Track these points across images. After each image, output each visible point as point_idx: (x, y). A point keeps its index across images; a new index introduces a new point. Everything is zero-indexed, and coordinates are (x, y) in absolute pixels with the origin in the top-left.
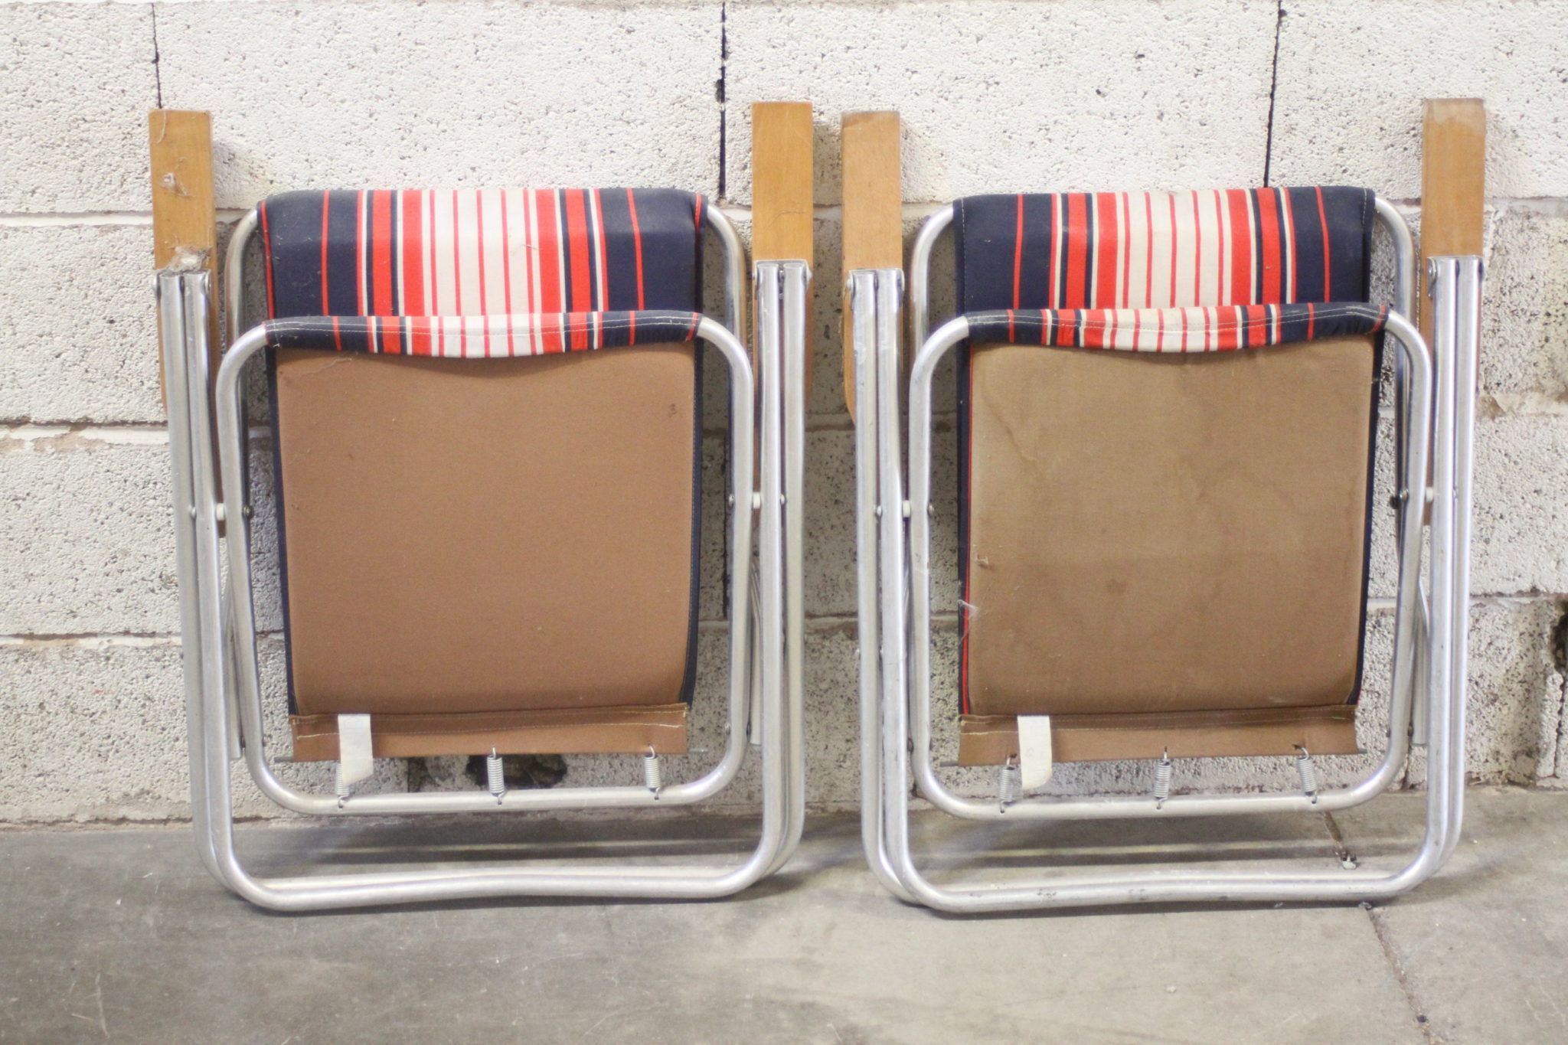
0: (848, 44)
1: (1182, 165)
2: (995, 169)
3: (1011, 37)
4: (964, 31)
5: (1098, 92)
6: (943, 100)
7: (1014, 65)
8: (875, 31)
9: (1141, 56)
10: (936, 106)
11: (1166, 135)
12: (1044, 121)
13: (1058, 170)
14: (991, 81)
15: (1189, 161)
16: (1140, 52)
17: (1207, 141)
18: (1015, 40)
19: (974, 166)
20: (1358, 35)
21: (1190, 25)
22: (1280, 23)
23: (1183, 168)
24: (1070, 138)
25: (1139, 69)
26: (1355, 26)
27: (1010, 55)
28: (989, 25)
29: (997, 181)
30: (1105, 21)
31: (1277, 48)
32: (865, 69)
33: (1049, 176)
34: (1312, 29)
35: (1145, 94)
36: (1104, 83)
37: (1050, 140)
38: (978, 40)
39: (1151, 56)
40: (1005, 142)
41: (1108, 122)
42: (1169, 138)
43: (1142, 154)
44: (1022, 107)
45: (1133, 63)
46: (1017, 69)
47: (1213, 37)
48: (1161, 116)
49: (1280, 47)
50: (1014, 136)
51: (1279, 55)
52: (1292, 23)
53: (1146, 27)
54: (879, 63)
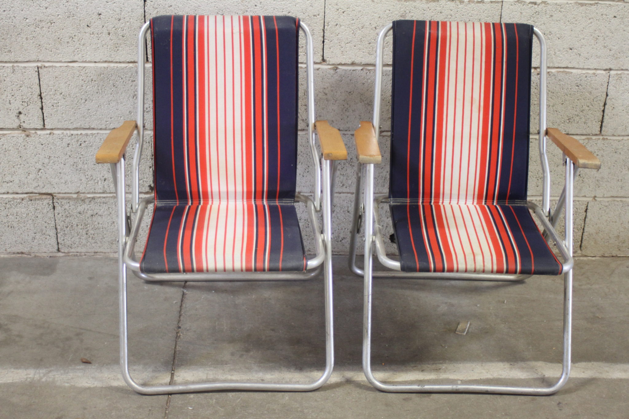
0: (4, 9)
1: (118, 50)
2: (57, 51)
3: (57, 8)
4: (41, 5)
5: (88, 26)
6: (37, 28)
7: (59, 17)
8: (12, 5)
9: (100, 14)
10: (35, 30)
11: (112, 40)
12: (71, 35)
13: (78, 51)
14: (52, 22)
15: (120, 49)
16: (100, 13)
17: (125, 42)
18: (58, 9)
19: (50, 49)
20: (171, 8)
21: (115, 4)
22: (145, 4)
23: (118, 51)
24: (80, 41)
25: (100, 18)
26: (169, 5)
27: (57, 14)
28: (49, 4)
29: (58, 54)
30: (87, 3)
31: (145, 11)
32: (10, 18)
33: (75, 53)
34: (155, 6)
35: (103, 26)
36: (89, 23)
37: (74, 41)
38: (46, 8)
39: (103, 14)
40: (59, 42)
41: (92, 36)
42: (113, 41)
43: (105, 46)
44: (63, 31)
45: (97, 17)
46: (60, 18)
47: (123, 8)
48: (109, 34)
49: (146, 12)
50: (62, 40)
51: (146, 14)
52: (149, 4)
53: (100, 5)
54: (15, 15)
